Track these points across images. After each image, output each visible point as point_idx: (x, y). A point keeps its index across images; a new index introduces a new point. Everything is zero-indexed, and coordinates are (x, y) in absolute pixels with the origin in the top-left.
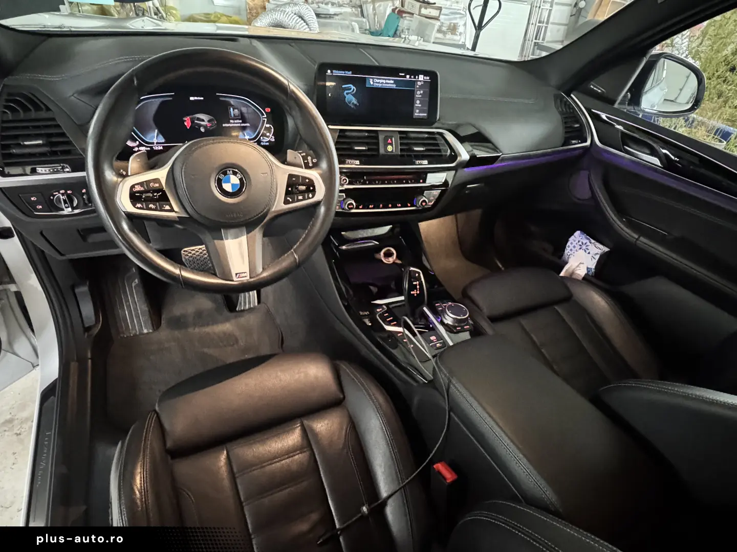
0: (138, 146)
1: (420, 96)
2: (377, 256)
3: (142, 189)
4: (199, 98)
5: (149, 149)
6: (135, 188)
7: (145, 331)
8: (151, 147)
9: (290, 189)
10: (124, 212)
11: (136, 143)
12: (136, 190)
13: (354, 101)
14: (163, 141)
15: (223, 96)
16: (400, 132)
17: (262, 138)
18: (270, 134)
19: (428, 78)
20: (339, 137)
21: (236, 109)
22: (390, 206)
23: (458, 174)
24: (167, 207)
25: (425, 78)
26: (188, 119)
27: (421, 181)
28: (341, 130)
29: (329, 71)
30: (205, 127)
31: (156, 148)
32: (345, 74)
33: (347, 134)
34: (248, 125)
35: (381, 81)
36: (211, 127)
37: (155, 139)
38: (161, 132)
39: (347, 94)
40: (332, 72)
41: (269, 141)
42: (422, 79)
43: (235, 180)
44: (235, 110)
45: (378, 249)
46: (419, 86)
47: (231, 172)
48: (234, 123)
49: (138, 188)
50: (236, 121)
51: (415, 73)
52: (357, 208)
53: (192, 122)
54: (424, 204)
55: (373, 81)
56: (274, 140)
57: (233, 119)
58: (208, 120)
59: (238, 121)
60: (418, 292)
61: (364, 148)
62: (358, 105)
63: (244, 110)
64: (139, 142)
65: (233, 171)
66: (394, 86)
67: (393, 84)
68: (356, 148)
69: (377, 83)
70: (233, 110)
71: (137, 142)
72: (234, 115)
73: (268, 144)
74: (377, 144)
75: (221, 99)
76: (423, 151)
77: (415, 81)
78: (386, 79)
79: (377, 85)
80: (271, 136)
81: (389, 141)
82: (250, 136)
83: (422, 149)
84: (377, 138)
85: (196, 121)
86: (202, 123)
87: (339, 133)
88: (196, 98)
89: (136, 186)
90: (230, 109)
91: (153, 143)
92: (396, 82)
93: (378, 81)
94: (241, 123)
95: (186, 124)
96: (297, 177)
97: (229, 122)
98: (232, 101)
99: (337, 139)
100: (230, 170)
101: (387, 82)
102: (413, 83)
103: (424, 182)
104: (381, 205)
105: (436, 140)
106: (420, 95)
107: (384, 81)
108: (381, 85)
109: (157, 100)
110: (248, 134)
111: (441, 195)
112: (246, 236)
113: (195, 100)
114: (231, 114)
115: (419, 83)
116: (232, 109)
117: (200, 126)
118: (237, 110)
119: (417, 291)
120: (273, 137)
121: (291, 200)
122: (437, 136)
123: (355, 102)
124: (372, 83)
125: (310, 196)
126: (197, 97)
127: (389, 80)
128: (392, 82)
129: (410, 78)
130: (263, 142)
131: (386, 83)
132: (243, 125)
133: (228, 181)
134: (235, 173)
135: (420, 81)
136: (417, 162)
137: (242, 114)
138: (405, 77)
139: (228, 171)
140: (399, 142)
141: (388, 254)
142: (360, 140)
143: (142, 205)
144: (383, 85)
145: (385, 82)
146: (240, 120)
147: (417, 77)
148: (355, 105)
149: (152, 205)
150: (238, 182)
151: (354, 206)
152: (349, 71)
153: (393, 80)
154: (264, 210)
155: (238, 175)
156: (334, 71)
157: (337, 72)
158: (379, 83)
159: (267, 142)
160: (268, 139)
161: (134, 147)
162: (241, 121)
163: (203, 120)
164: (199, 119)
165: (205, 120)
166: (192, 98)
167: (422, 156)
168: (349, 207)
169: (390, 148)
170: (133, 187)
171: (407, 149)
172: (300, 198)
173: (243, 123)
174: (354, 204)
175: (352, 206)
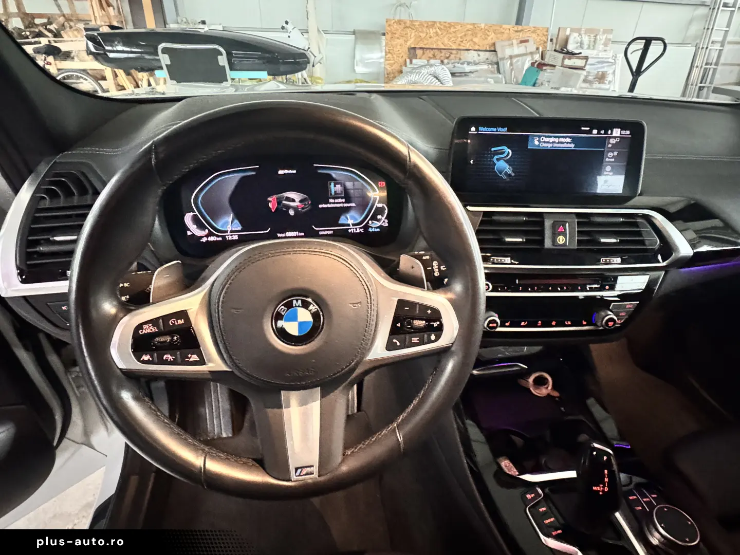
0: (207, 236)
1: (613, 160)
2: (522, 382)
3: (154, 330)
4: (290, 171)
5: (220, 239)
6: (143, 329)
7: (224, 435)
8: (224, 237)
9: (399, 325)
10: (121, 369)
11: (205, 230)
12: (144, 331)
13: (508, 169)
14: (240, 228)
15: (323, 168)
16: (578, 215)
17: (370, 222)
18: (383, 216)
19: (628, 132)
20: (482, 223)
21: (338, 184)
22: (554, 323)
23: (668, 276)
24: (194, 358)
25: (623, 132)
26: (274, 200)
27: (607, 287)
28: (485, 213)
29: (473, 129)
30: (295, 209)
31: (230, 238)
32: (497, 131)
33: (495, 218)
34: (353, 205)
35: (552, 140)
36: (303, 208)
37: (230, 226)
38: (238, 216)
39: (498, 160)
40: (477, 130)
41: (380, 227)
42: (618, 135)
43: (305, 316)
44: (337, 186)
45: (525, 374)
46: (612, 144)
47: (300, 302)
48: (334, 203)
49: (148, 329)
50: (336, 201)
51: (607, 125)
52: (503, 325)
53: (279, 203)
54: (611, 324)
55: (539, 141)
56: (387, 225)
57: (334, 198)
58: (299, 200)
59: (340, 200)
60: (606, 489)
61: (520, 240)
62: (513, 174)
63: (349, 185)
64: (209, 230)
65: (303, 301)
66: (572, 145)
67: (570, 143)
68: (508, 240)
69: (545, 142)
70: (335, 186)
71: (207, 231)
72: (335, 192)
73: (378, 230)
74: (542, 233)
75: (319, 171)
76: (615, 243)
77: (606, 137)
78: (559, 137)
79: (545, 145)
80: (383, 218)
81: (561, 229)
82: (356, 219)
83: (614, 241)
84: (542, 224)
85: (284, 202)
86: (292, 204)
87: (483, 216)
88: (286, 171)
89: (144, 327)
90: (330, 185)
91: (226, 232)
92: (574, 140)
93: (547, 140)
94: (343, 203)
95: (270, 205)
96: (412, 305)
97: (328, 203)
98: (334, 174)
99: (479, 226)
100: (297, 300)
101: (563, 142)
102: (602, 142)
103: (612, 288)
104: (540, 322)
105: (638, 227)
106: (612, 158)
107: (557, 140)
108: (551, 145)
109: (236, 175)
110: (352, 218)
111: (637, 308)
112: (319, 402)
113: (285, 174)
114: (331, 191)
115: (613, 141)
116: (332, 184)
117: (289, 207)
118: (339, 186)
119: (604, 487)
120: (386, 221)
121: (398, 344)
122: (639, 220)
123: (510, 172)
124: (536, 143)
125: (433, 337)
126: (288, 170)
127: (566, 137)
128: (569, 140)
129: (599, 133)
130: (372, 227)
131: (559, 143)
132: (346, 205)
133: (294, 318)
134: (305, 305)
135: (615, 137)
136: (603, 260)
137: (346, 190)
138: (590, 132)
139: (294, 302)
140: (577, 229)
141: (540, 382)
142: (514, 226)
143: (152, 356)
144: (555, 145)
145: (557, 142)
146: (342, 198)
147: (610, 132)
148: (510, 175)
149: (169, 356)
150: (310, 319)
151: (497, 323)
152: (503, 127)
153: (570, 137)
154: (350, 364)
155: (311, 307)
156: (481, 128)
157: (486, 129)
158: (548, 142)
159: (377, 228)
160: (379, 224)
161: (201, 237)
162: (344, 200)
163: (293, 201)
164: (288, 199)
165: (296, 200)
166: (281, 172)
167: (611, 251)
168: (491, 325)
169: (561, 240)
170: (140, 327)
171: (587, 240)
172: (415, 340)
173: (346, 202)
174: (498, 321)
175: (495, 325)
